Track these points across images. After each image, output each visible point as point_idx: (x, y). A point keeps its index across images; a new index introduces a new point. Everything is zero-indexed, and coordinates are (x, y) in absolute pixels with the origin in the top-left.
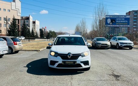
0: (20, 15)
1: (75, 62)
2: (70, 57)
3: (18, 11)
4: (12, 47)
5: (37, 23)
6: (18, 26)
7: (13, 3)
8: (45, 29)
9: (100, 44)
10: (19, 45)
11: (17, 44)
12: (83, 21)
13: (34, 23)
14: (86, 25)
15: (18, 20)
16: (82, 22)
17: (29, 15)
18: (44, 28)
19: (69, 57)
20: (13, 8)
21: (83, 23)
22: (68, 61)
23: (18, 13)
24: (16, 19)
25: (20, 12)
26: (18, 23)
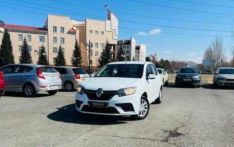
0: (116, 37)
1: (106, 104)
2: (100, 94)
3: (114, 32)
4: (72, 81)
5: (143, 48)
6: (114, 53)
7: (108, 22)
8: (154, 58)
9: (223, 79)
10: (84, 79)
11: (80, 78)
12: (217, 41)
13: (138, 48)
14: (223, 48)
15: (114, 45)
16: (215, 43)
17: (131, 38)
18: (152, 56)
19: (98, 96)
20: (108, 29)
21: (218, 45)
22: (96, 102)
23: (114, 35)
24: (111, 45)
25: (117, 34)
26: (114, 50)
